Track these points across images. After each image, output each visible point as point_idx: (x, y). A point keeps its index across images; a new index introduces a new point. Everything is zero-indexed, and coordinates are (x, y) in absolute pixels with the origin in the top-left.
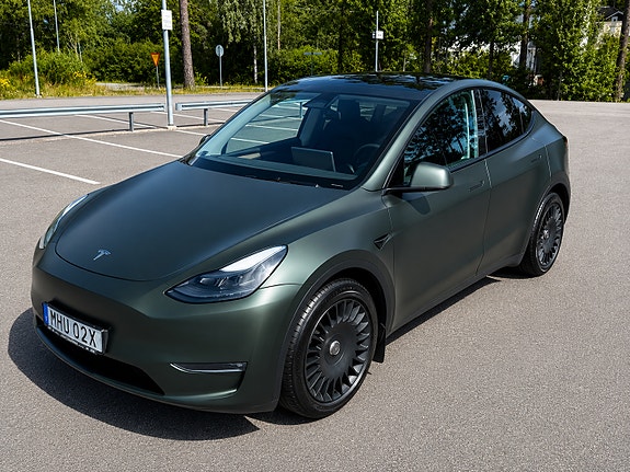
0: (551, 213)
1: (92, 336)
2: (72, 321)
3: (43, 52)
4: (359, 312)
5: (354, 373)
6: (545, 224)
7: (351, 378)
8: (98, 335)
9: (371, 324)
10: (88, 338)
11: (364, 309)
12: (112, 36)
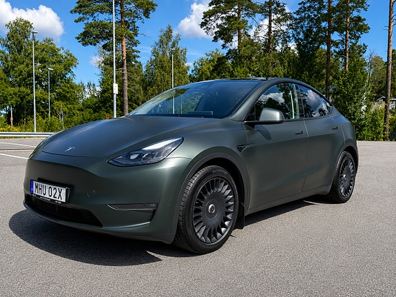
0: (346, 164)
1: (60, 193)
2: (48, 186)
3: (40, 118)
4: (227, 189)
5: (225, 226)
6: (343, 169)
7: (223, 229)
8: (64, 191)
9: (234, 197)
10: (57, 195)
11: (230, 187)
12: (82, 110)
